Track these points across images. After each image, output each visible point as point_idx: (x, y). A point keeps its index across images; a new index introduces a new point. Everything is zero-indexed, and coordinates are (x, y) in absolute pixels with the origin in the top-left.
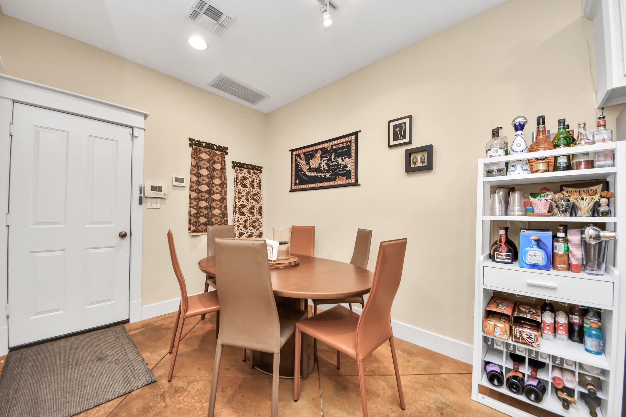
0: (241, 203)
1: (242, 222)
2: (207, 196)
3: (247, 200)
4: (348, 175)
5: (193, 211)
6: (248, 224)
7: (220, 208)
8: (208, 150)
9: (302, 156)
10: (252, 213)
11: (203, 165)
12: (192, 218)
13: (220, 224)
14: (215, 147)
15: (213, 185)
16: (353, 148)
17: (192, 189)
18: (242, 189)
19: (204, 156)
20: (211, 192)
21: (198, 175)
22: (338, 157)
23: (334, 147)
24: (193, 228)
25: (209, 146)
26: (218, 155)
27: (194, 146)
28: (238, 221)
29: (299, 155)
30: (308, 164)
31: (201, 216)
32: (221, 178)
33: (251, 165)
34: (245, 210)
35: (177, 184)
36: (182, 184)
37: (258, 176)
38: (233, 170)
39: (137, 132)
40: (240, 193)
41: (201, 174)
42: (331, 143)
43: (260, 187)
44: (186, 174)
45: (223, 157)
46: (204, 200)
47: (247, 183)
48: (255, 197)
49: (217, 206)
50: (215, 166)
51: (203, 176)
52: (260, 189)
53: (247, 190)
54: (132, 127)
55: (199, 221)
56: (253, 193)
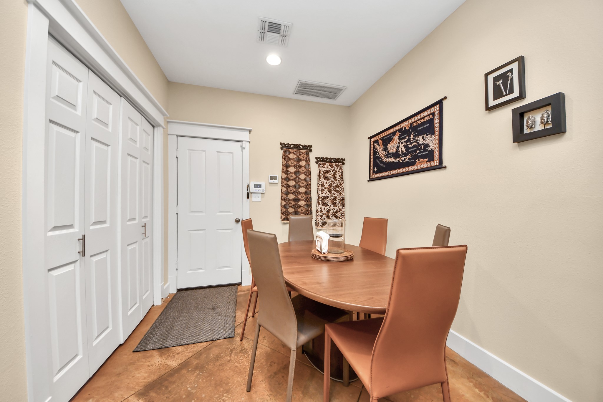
0: (324, 195)
1: (324, 212)
2: (294, 190)
3: (330, 191)
4: (430, 156)
5: (284, 203)
6: (330, 214)
7: (305, 200)
8: (295, 150)
9: (380, 141)
10: (334, 204)
11: (291, 164)
12: (283, 208)
13: (305, 213)
14: (301, 147)
15: (300, 180)
16: (437, 121)
17: (283, 184)
18: (325, 181)
19: (292, 156)
20: (297, 186)
21: (287, 173)
22: (418, 135)
23: (414, 125)
24: (283, 217)
25: (297, 146)
26: (304, 153)
27: (284, 149)
28: (321, 211)
29: (376, 142)
30: (386, 149)
31: (290, 207)
32: (305, 173)
33: (333, 159)
34: (328, 201)
35: (272, 181)
36: (276, 181)
37: (341, 168)
38: (317, 165)
39: (245, 145)
40: (322, 185)
41: (289, 172)
42: (410, 121)
43: (342, 178)
44: (279, 174)
45: (307, 154)
46: (292, 193)
47: (330, 175)
48: (337, 189)
49: (303, 198)
50: (300, 163)
51: (291, 173)
52: (343, 181)
53: (329, 182)
54: (242, 141)
55: (288, 211)
56: (335, 185)
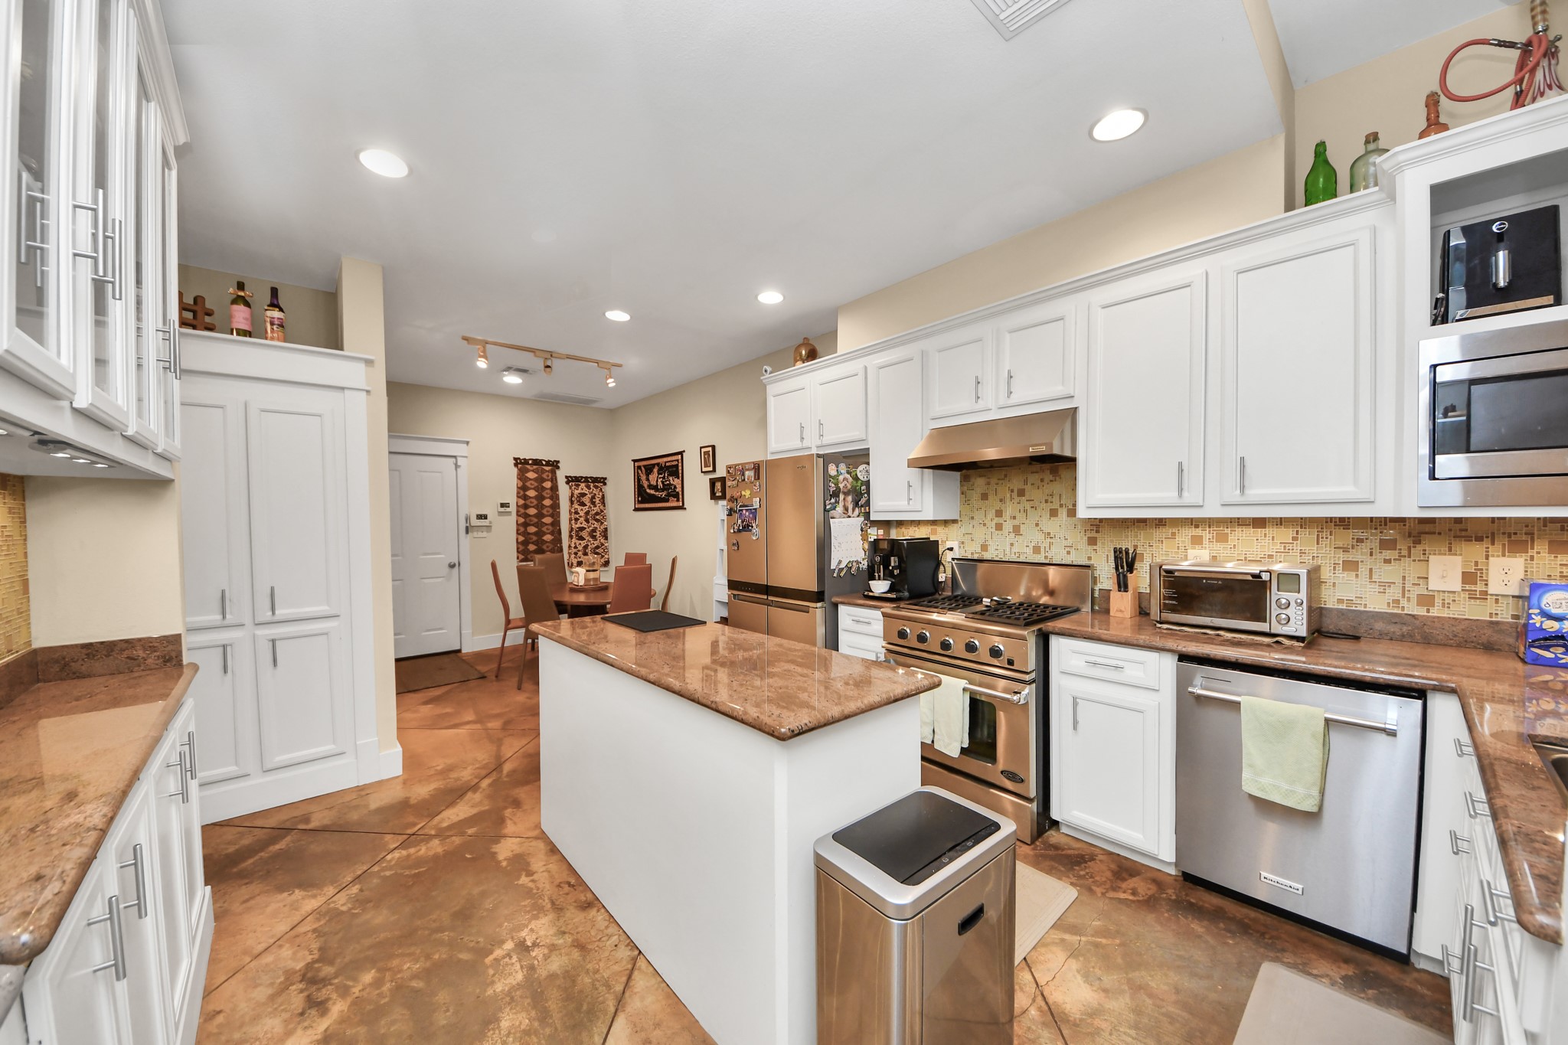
0: (578, 525)
1: (580, 548)
2: (536, 520)
3: (587, 521)
4: (676, 496)
5: (521, 538)
6: (588, 550)
7: (552, 533)
8: (535, 467)
9: (643, 468)
10: (594, 537)
11: (530, 486)
12: (520, 546)
13: (552, 551)
14: (544, 463)
15: (543, 506)
16: (680, 468)
17: (519, 514)
18: (579, 508)
19: (531, 475)
20: (540, 515)
21: (525, 497)
22: (671, 476)
23: (667, 464)
24: (521, 557)
25: (537, 462)
26: (548, 471)
27: (520, 466)
28: (576, 547)
29: (639, 467)
30: (648, 480)
31: (530, 543)
32: (551, 498)
33: (591, 478)
34: (584, 534)
35: (502, 510)
36: (508, 510)
37: (601, 489)
38: (568, 487)
39: (460, 461)
40: (576, 513)
41: (528, 496)
42: (665, 459)
43: (603, 503)
44: (512, 499)
45: (554, 473)
46: (533, 525)
47: (586, 500)
48: (598, 517)
49: (548, 531)
50: (544, 485)
51: (530, 498)
52: (604, 506)
53: (586, 509)
54: (456, 457)
55: (528, 549)
56: (594, 512)
